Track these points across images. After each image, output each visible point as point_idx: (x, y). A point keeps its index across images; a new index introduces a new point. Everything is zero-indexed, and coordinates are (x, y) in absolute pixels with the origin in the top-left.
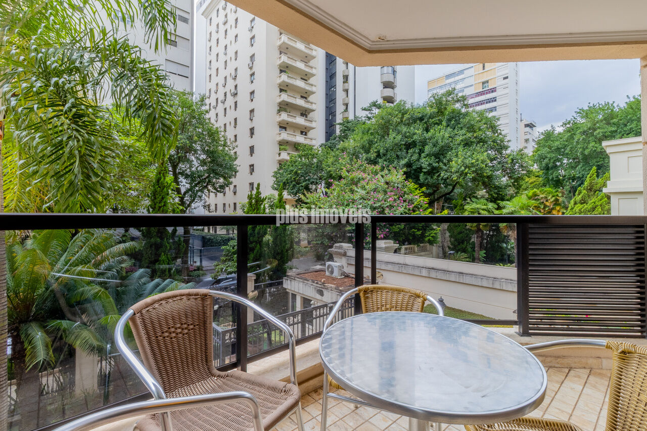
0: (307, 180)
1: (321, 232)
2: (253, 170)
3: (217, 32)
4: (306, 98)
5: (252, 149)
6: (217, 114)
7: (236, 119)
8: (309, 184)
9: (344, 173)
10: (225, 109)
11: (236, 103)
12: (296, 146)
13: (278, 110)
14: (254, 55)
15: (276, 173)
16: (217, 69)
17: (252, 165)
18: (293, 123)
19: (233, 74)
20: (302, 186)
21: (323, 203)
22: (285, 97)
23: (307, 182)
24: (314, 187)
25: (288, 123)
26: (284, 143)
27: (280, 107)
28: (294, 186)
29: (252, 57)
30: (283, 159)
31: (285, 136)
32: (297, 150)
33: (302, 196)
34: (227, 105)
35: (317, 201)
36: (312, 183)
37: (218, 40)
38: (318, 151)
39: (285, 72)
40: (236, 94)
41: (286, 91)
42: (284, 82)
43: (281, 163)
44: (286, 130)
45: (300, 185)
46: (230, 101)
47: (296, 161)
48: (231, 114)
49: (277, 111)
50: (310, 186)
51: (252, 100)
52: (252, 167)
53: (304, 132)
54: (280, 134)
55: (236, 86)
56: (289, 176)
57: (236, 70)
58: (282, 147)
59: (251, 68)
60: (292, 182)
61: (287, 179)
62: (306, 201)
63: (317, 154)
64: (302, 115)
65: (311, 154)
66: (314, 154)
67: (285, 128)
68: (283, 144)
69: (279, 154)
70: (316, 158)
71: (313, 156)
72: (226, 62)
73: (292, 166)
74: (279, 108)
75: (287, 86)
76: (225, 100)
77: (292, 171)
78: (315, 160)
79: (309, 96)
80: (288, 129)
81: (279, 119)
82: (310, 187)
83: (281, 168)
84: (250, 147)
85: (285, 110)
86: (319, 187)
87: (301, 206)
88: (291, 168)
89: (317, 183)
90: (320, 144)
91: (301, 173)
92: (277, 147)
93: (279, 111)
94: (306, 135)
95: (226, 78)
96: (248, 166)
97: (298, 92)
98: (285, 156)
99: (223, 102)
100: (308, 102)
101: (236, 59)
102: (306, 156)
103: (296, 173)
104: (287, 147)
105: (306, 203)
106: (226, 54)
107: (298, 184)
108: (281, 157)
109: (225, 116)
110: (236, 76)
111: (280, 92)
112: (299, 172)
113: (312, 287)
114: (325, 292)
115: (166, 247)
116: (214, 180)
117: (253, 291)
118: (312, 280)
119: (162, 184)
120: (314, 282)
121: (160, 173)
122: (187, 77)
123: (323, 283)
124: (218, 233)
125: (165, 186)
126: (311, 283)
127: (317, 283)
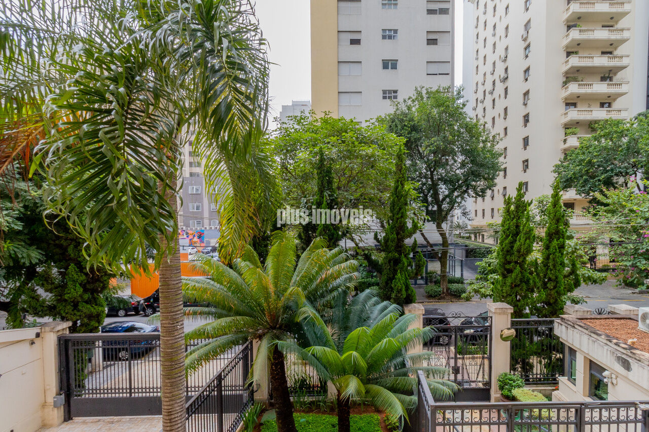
0: (608, 171)
1: (631, 249)
2: (527, 166)
3: (485, 13)
4: (611, 53)
5: (526, 141)
6: (484, 109)
7: (506, 109)
8: (612, 176)
10: (494, 100)
11: (506, 89)
12: (591, 126)
13: (563, 83)
14: (529, 21)
15: (557, 166)
16: (485, 57)
17: (527, 161)
18: (586, 94)
19: (503, 56)
20: (599, 180)
21: (637, 204)
22: (575, 61)
23: (609, 174)
24: (621, 180)
25: (578, 97)
26: (571, 125)
27: (567, 78)
28: (586, 181)
29: (527, 25)
30: (571, 147)
31: (574, 114)
32: (594, 130)
33: (598, 195)
34: (496, 95)
35: (627, 201)
36: (617, 175)
37: (485, 22)
38: (633, 124)
39: (575, 26)
40: (507, 78)
41: (576, 53)
42: (573, 40)
43: (567, 153)
44: (575, 107)
45: (597, 179)
46: (500, 87)
47: (591, 146)
48: (501, 105)
49: (562, 82)
50: (615, 179)
51: (526, 80)
52: (526, 163)
53: (606, 102)
54: (566, 114)
55: (506, 69)
56: (578, 168)
57: (507, 49)
58: (569, 131)
59: (525, 40)
60: (582, 176)
61: (574, 173)
62: (609, 201)
63: (628, 130)
64: (603, 79)
65: (616, 132)
66: (622, 131)
67: (574, 105)
68: (570, 127)
69: (565, 141)
70: (626, 136)
71: (622, 134)
72: (494, 44)
73: (584, 153)
74: (565, 79)
75: (579, 44)
76: (494, 90)
77: (584, 160)
78: (625, 140)
79: (616, 49)
80: (578, 105)
81: (565, 94)
82: (615, 181)
83: (565, 158)
84: (524, 139)
85: (575, 80)
86: (632, 178)
87: (595, 208)
88: (581, 157)
89: (627, 173)
90: (635, 114)
91: (598, 162)
92: (562, 132)
93: (565, 83)
94: (610, 106)
95: (494, 63)
96: (522, 163)
97: (597, 48)
98: (573, 142)
99: (491, 93)
100: (615, 57)
101: (506, 36)
102: (606, 136)
103: (590, 162)
104: (577, 130)
105: (607, 205)
106: (494, 35)
107: (593, 177)
108: (567, 145)
109: (494, 108)
110: (506, 57)
111: (567, 57)
112: (595, 161)
113: (606, 347)
114: (634, 365)
115: (404, 264)
116: (474, 183)
117: (509, 329)
118: (608, 336)
119: (400, 192)
120: (610, 342)
121: (398, 181)
122: (448, 74)
123: (631, 348)
124: (486, 241)
125: (402, 195)
126: (605, 342)
127: (616, 344)
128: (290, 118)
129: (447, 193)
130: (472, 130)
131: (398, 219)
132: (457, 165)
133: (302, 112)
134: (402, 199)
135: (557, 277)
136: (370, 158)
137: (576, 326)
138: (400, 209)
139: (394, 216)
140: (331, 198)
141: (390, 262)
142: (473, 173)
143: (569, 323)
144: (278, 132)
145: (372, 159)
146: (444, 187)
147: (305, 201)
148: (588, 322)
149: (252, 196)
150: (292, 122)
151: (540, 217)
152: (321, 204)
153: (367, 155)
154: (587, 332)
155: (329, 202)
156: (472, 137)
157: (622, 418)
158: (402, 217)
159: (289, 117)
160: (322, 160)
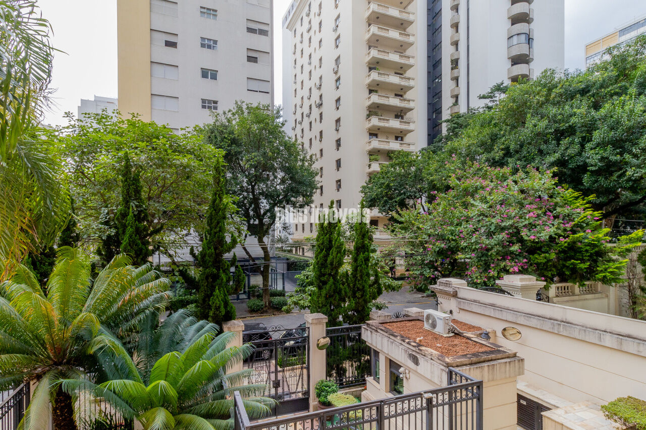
0: (402, 194)
1: (419, 260)
2: (340, 186)
3: (301, 43)
4: (401, 96)
5: (339, 163)
6: (303, 130)
7: (321, 132)
8: (405, 199)
9: (453, 181)
10: (311, 123)
11: (321, 114)
12: (389, 154)
13: (367, 115)
14: (339, 57)
15: (363, 187)
16: (302, 82)
17: (339, 181)
18: (385, 128)
19: (318, 84)
20: (396, 202)
21: (422, 223)
22: (375, 98)
23: (403, 196)
24: (411, 202)
25: (379, 129)
26: (374, 152)
27: (370, 111)
28: (386, 202)
29: (337, 60)
30: (374, 171)
31: (376, 144)
32: (391, 158)
33: (394, 214)
34: (312, 118)
35: (415, 220)
36: (408, 197)
37: (302, 51)
38: (418, 157)
39: (375, 69)
40: (321, 104)
41: (376, 91)
42: (373, 80)
43: (372, 176)
44: (377, 137)
45: (394, 200)
46: (316, 112)
47: (389, 172)
48: (317, 127)
49: (365, 115)
50: (407, 201)
51: (338, 108)
52: (339, 183)
53: (399, 136)
54: (370, 142)
55: (321, 96)
56: (380, 190)
57: (321, 78)
58: (372, 157)
59: (336, 73)
60: (383, 197)
61: (376, 195)
62: (402, 220)
63: (415, 161)
64: (397, 117)
65: (406, 162)
66: (411, 162)
67: (376, 135)
68: (374, 154)
69: (370, 166)
70: (414, 166)
71: (411, 164)
72: (310, 72)
73: (383, 178)
74: (368, 113)
75: (378, 85)
76: (310, 113)
77: (384, 184)
78: (413, 169)
79: (405, 93)
80: (379, 136)
81: (368, 125)
82: (407, 203)
83: (370, 181)
84: (337, 161)
85: (376, 114)
86: (419, 201)
87: (392, 226)
88: (382, 181)
89: (415, 197)
90: (420, 148)
91: (394, 186)
92: (367, 157)
93: (368, 116)
94: (402, 140)
95: (310, 89)
96: (335, 183)
97: (391, 90)
98: (376, 167)
99: (308, 116)
100: (405, 100)
101: (320, 67)
102: (401, 164)
103: (388, 185)
104: (379, 157)
105: (401, 223)
106: (310, 64)
107: (391, 199)
108: (372, 169)
109: (311, 130)
110: (321, 85)
111: (370, 94)
112: (392, 184)
113: (401, 347)
114: (421, 360)
115: (222, 279)
116: (293, 199)
117: (324, 338)
118: (402, 337)
119: (218, 206)
120: (404, 341)
121: (216, 194)
122: (268, 93)
123: (419, 345)
124: (306, 254)
125: (220, 209)
126: (400, 342)
127: (408, 343)
128: (87, 116)
129: (268, 207)
130: (290, 148)
131: (216, 233)
132: (278, 180)
133: (103, 111)
134: (220, 213)
135: (364, 287)
136: (185, 168)
137: (379, 330)
138: (218, 223)
139: (211, 230)
140: (139, 209)
141: (207, 278)
142: (292, 190)
143: (373, 328)
144: (70, 130)
145: (188, 170)
146: (265, 201)
147: (106, 211)
148: (387, 326)
149: (26, 205)
150: (89, 120)
151: (350, 232)
152: (127, 216)
153: (182, 164)
154: (386, 334)
155: (136, 213)
156: (290, 154)
157: (412, 408)
158: (220, 231)
159: (86, 114)
160: (128, 167)
